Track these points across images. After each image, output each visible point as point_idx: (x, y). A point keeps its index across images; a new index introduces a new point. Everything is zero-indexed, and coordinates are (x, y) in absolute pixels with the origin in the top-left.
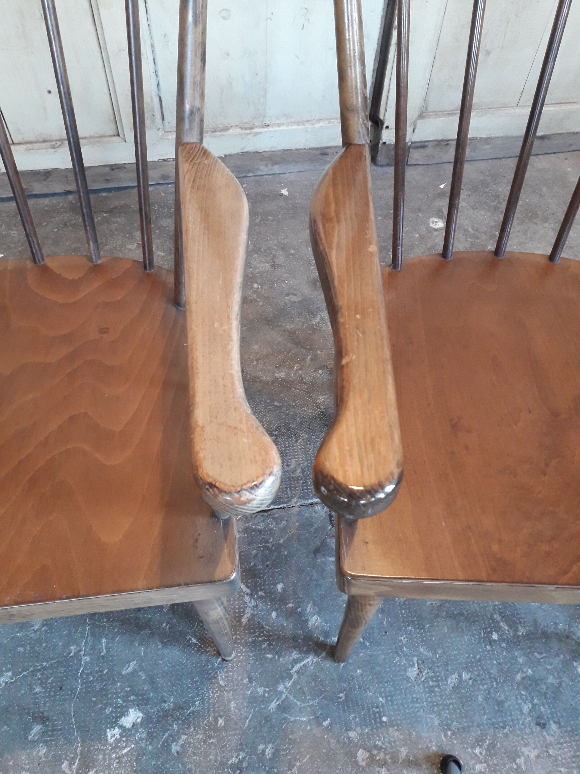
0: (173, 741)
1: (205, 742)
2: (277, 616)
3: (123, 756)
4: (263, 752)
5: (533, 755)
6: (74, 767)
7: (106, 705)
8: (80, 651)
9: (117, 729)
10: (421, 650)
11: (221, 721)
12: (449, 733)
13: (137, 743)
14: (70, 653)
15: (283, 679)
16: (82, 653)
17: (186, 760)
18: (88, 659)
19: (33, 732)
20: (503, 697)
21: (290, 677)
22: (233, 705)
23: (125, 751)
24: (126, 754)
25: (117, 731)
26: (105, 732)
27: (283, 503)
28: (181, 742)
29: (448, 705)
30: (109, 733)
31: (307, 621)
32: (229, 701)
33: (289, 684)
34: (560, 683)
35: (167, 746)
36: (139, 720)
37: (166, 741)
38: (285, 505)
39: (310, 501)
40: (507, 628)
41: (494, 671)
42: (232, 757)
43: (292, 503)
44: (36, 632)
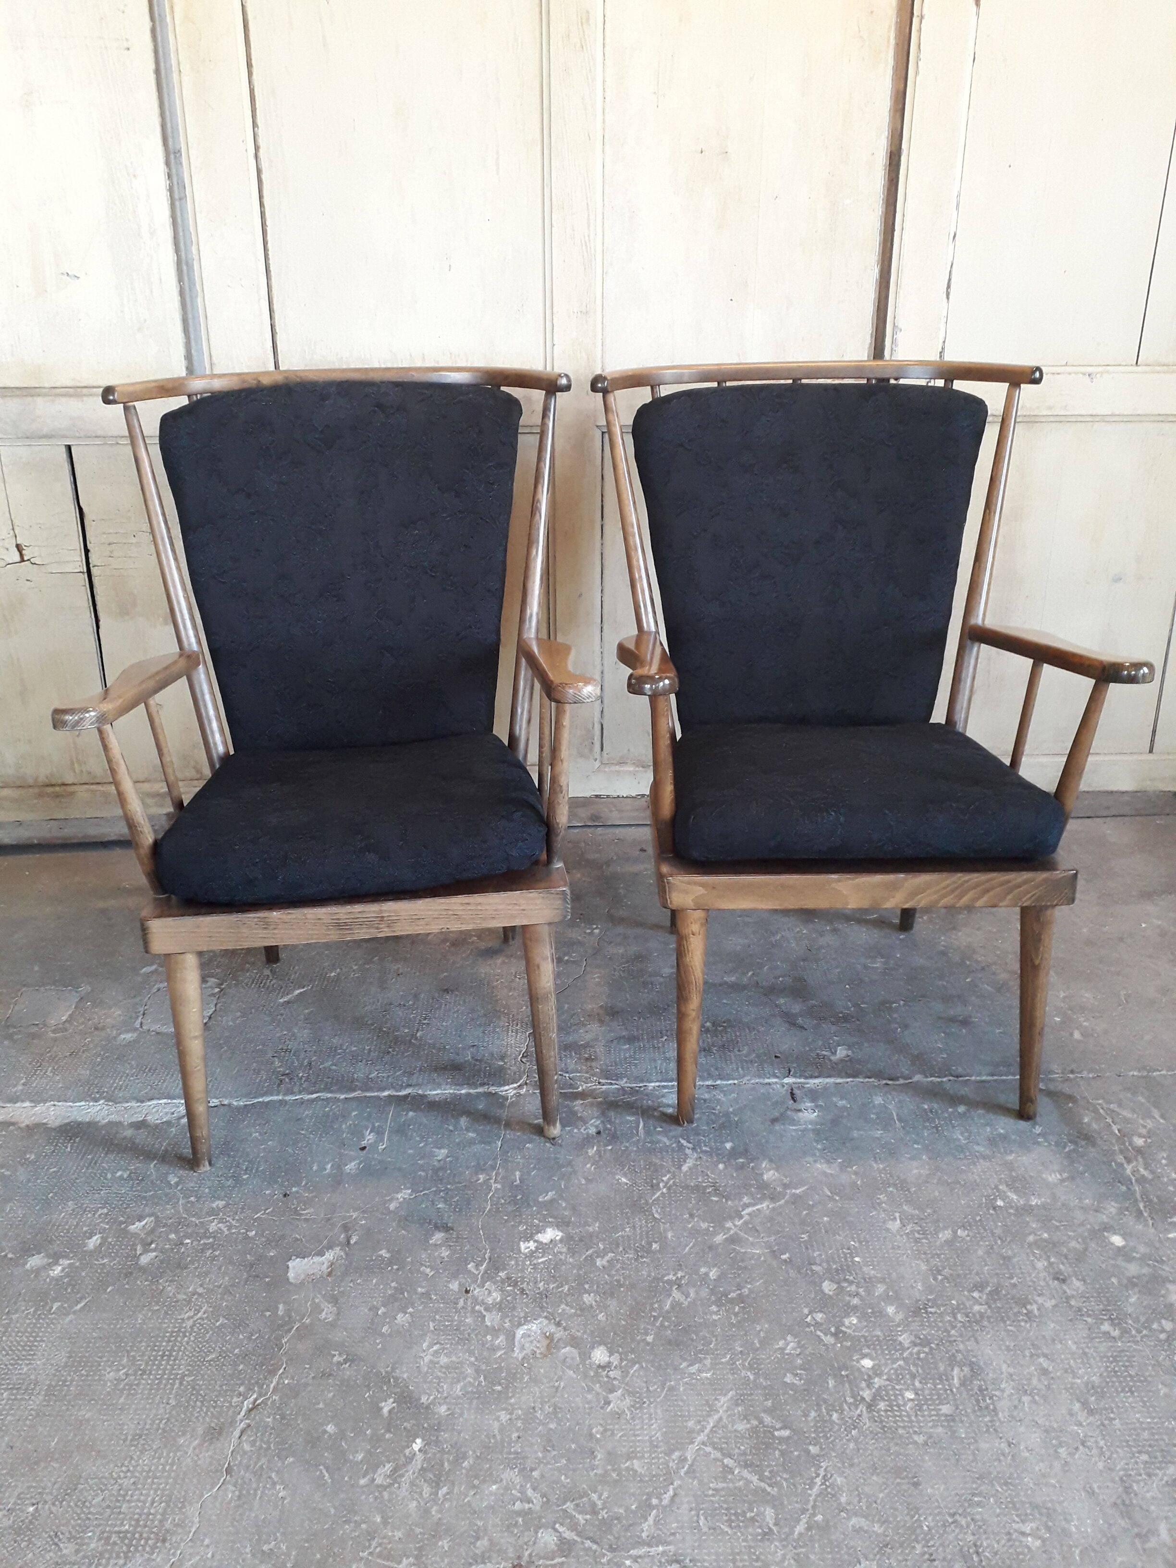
0: (597, 1257)
1: (636, 1260)
2: (726, 1167)
3: (539, 1264)
4: (707, 1274)
5: (1049, 1304)
6: (483, 1268)
7: (520, 1223)
8: (491, 1179)
9: (532, 1242)
10: (905, 1208)
11: (655, 1246)
12: (940, 1277)
13: (555, 1255)
14: (479, 1180)
15: (731, 1218)
16: (492, 1181)
17: (613, 1272)
18: (499, 1186)
19: (434, 1238)
20: (1010, 1253)
21: (741, 1217)
22: (670, 1235)
23: (540, 1260)
24: (542, 1263)
25: (532, 1245)
26: (519, 1244)
27: (734, 1079)
28: (607, 1258)
29: (939, 1255)
30: (523, 1246)
31: (762, 1174)
32: (665, 1230)
33: (739, 1223)
34: (1086, 1249)
35: (591, 1260)
36: (558, 1238)
37: (591, 1256)
38: (736, 1082)
39: (767, 1081)
40: (1015, 1197)
41: (998, 1232)
42: (669, 1274)
43: (745, 1080)
44: (439, 1161)
